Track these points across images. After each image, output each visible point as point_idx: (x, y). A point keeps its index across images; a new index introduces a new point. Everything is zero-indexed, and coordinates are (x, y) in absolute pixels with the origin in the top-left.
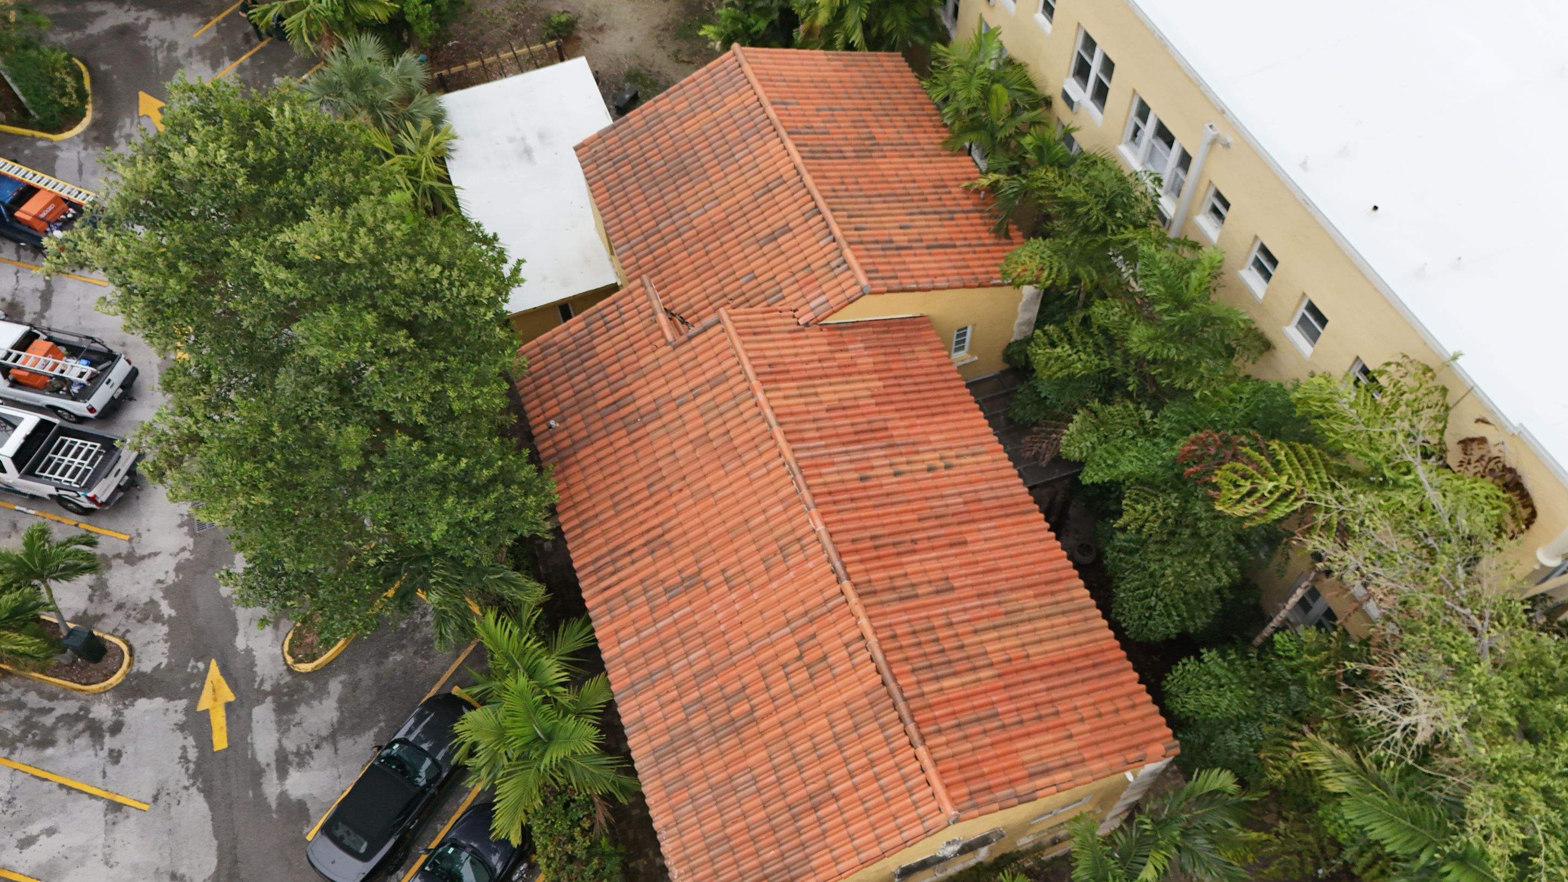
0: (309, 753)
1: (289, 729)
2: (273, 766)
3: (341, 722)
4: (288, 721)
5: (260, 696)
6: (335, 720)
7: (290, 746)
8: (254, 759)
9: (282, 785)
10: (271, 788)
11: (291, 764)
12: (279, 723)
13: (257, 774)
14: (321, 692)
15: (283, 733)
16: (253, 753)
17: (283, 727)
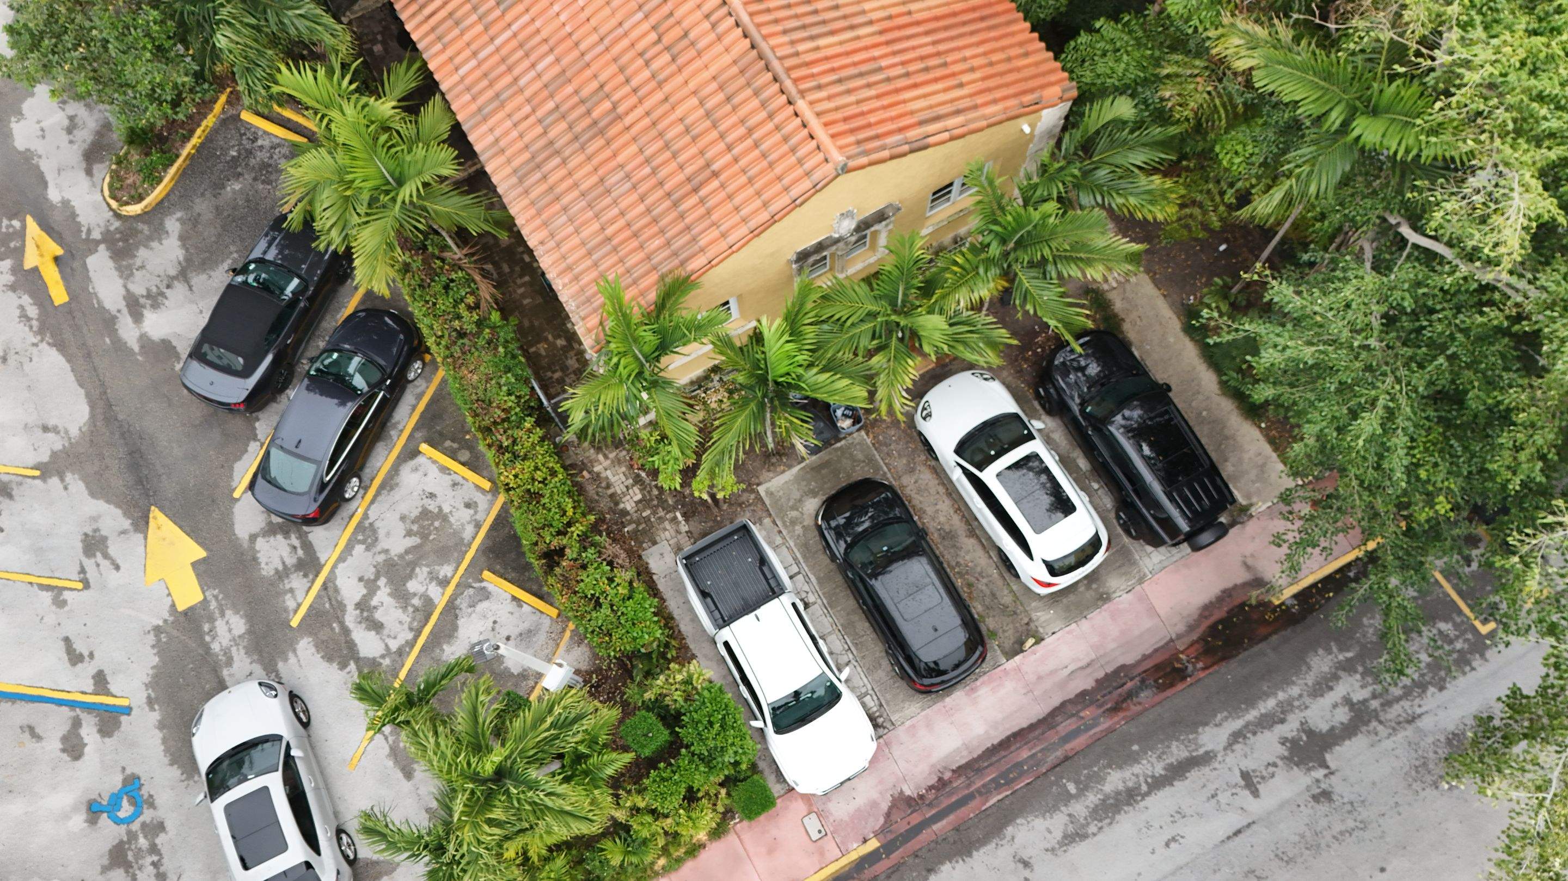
0: (162, 294)
1: (132, 274)
2: (125, 311)
3: (188, 260)
4: (129, 267)
5: (91, 246)
6: (181, 258)
7: (138, 289)
8: (102, 308)
9: (139, 328)
10: (128, 332)
11: (144, 307)
12: (119, 269)
13: (109, 322)
14: (159, 232)
15: (127, 278)
16: (99, 302)
17: (126, 273)
